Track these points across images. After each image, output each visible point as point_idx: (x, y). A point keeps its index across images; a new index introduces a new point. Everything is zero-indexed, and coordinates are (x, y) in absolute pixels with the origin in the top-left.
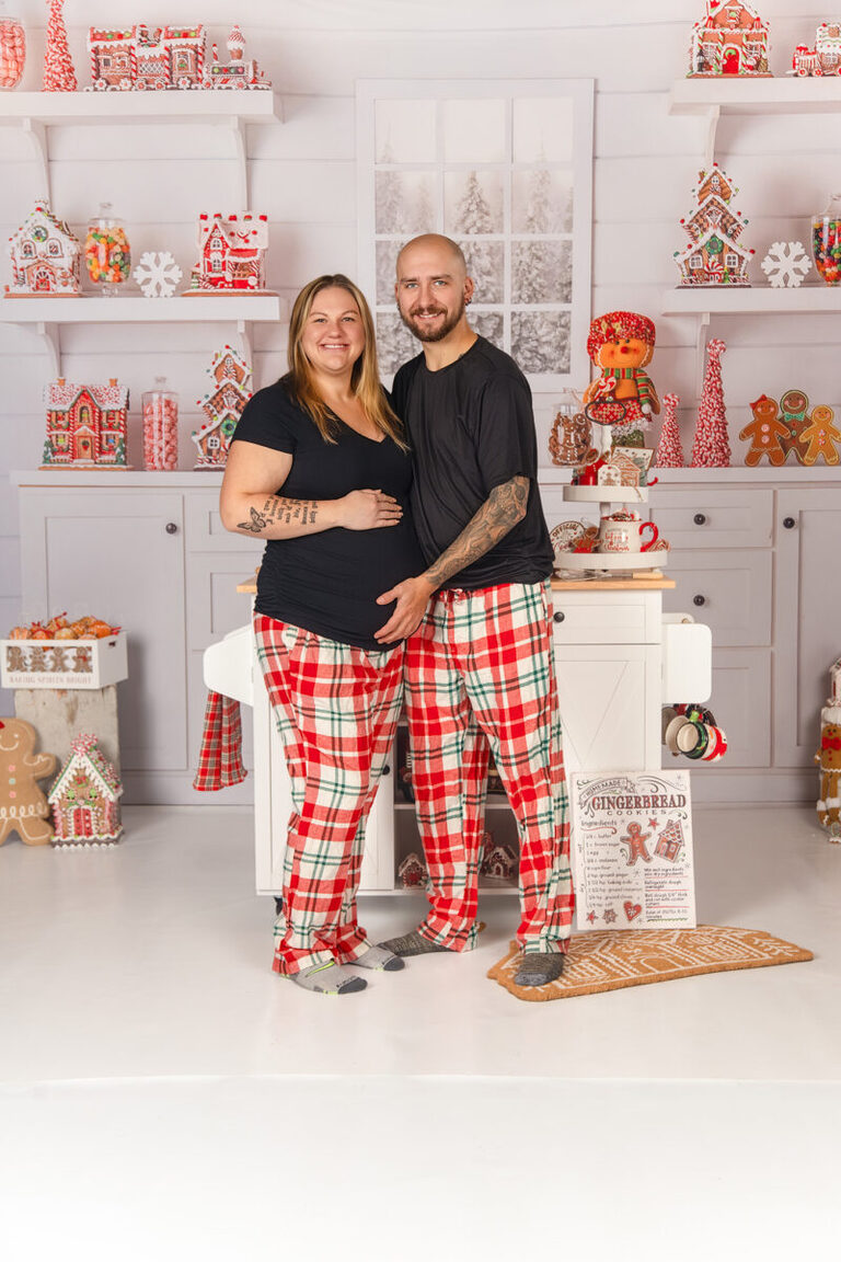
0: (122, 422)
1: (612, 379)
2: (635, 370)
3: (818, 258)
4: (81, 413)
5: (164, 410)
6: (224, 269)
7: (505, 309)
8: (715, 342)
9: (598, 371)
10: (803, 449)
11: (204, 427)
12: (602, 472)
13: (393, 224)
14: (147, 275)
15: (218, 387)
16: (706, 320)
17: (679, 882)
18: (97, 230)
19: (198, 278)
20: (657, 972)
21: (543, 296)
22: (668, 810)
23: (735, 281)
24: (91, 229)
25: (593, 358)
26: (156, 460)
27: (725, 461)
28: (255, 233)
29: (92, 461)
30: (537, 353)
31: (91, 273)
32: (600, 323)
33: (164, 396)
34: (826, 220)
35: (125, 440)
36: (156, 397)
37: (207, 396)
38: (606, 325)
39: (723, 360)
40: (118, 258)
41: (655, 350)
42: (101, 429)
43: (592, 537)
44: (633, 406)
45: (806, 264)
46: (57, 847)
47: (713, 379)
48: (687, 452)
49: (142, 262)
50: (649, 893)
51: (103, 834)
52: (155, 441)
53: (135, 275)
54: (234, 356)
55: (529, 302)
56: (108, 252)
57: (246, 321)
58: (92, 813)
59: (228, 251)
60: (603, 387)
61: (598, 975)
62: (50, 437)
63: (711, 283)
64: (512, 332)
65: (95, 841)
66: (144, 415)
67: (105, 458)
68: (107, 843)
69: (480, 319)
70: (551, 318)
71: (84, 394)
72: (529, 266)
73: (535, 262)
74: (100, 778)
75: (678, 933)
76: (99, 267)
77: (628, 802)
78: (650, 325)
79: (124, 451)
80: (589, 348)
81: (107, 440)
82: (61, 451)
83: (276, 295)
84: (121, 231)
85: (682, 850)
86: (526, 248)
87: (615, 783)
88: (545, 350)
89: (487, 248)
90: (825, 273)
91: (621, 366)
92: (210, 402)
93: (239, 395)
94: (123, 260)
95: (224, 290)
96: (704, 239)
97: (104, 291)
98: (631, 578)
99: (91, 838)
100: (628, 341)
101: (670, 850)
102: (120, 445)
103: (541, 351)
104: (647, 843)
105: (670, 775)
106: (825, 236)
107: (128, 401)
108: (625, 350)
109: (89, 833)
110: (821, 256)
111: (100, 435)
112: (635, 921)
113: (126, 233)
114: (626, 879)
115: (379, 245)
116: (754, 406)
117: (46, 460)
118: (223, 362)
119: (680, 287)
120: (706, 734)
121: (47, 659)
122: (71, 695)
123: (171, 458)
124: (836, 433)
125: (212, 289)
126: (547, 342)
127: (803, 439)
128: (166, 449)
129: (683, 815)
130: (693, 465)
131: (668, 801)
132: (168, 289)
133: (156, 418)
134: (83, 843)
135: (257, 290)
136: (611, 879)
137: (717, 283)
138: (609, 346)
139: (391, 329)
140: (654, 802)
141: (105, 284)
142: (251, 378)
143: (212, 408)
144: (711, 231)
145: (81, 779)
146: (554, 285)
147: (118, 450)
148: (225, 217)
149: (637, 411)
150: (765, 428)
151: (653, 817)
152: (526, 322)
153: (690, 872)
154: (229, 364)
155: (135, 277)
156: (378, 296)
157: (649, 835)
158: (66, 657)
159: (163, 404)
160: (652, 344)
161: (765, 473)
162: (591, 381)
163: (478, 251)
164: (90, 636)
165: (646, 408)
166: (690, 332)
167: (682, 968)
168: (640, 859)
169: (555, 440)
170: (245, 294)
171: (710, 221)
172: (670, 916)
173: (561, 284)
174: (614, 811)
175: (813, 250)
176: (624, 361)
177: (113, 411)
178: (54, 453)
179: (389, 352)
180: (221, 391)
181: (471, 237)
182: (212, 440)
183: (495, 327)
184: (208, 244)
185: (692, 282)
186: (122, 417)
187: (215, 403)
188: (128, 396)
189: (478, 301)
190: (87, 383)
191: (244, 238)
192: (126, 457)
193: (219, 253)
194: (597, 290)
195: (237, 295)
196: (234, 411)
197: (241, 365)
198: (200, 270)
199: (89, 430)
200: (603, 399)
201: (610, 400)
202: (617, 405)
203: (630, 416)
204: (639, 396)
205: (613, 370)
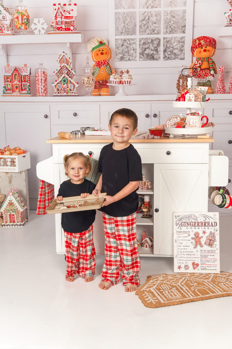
0: (29, 79)
1: (200, 62)
2: (208, 58)
4: (15, 76)
5: (42, 75)
6: (62, 24)
7: (161, 36)
9: (195, 59)
11: (56, 81)
12: (187, 96)
13: (121, 5)
14: (36, 26)
15: (60, 67)
17: (214, 255)
18: (18, 10)
19: (53, 27)
20: (202, 296)
21: (175, 31)
22: (210, 227)
24: (16, 10)
25: (193, 54)
26: (40, 92)
28: (72, 10)
29: (19, 93)
30: (173, 52)
31: (17, 26)
32: (196, 41)
33: (43, 70)
35: (30, 86)
36: (40, 70)
37: (57, 70)
38: (198, 41)
40: (26, 21)
41: (216, 50)
42: (22, 82)
43: (183, 122)
44: (208, 71)
46: (4, 227)
48: (227, 89)
49: (34, 22)
50: (202, 259)
51: (19, 222)
52: (40, 86)
53: (32, 27)
54: (66, 55)
55: (170, 34)
56: (22, 18)
57: (70, 43)
58: (15, 215)
59: (63, 17)
60: (196, 65)
61: (178, 296)
62: (5, 85)
64: (164, 45)
65: (16, 225)
66: (36, 77)
67: (23, 92)
68: (20, 226)
69: (152, 40)
70: (178, 39)
71: (16, 70)
72: (170, 20)
73: (172, 18)
74: (17, 203)
75: (213, 275)
76: (19, 24)
77: (195, 224)
78: (215, 41)
79: (30, 90)
80: (191, 50)
81: (24, 86)
82: (9, 90)
83: (80, 33)
84: (26, 10)
85: (215, 243)
86: (169, 13)
87: (189, 217)
88: (176, 51)
89: (155, 13)
91: (203, 57)
92: (58, 72)
93: (68, 69)
94: (27, 21)
95: (62, 32)
97: (21, 32)
98: (197, 138)
99: (15, 224)
100: (206, 47)
101: (210, 243)
102: (28, 87)
103: (174, 52)
104: (202, 240)
105: (211, 214)
107: (30, 72)
108: (205, 51)
109: (14, 222)
111: (21, 84)
112: (196, 269)
113: (28, 11)
114: (193, 253)
115: (116, 13)
117: (4, 93)
118: (62, 58)
119: (226, 26)
120: (226, 198)
121: (1, 162)
122: (10, 174)
123: (45, 92)
125: (58, 31)
126: (176, 48)
128: (43, 89)
129: (216, 229)
130: (229, 93)
131: (210, 224)
132: (43, 32)
133: (40, 78)
134: (12, 225)
135: (73, 31)
136: (187, 253)
138: (199, 49)
139: (120, 45)
140: (205, 224)
141: (21, 30)
142: (72, 63)
143: (59, 74)
145: (11, 204)
146: (179, 27)
147: (28, 89)
148: (62, 5)
149: (209, 73)
151: (204, 230)
152: (169, 41)
153: (218, 252)
154: (64, 58)
155: (31, 27)
156: (116, 33)
157: (202, 237)
158: (7, 161)
159: (42, 73)
160: (215, 48)
162: (192, 62)
163: (152, 14)
164: (15, 154)
165: (212, 72)
166: (229, 43)
167: (212, 294)
168: (199, 246)
169: (179, 84)
170: (69, 33)
172: (210, 268)
173: (181, 26)
174: (189, 227)
176: (204, 55)
177: (25, 75)
178: (6, 90)
179: (120, 53)
180: (62, 68)
181: (149, 10)
182: (59, 86)
183: (157, 43)
184: (56, 15)
185: (231, 24)
186: (29, 77)
187: (60, 72)
188: (30, 70)
189: (151, 34)
190: (17, 66)
191: (68, 12)
192: (30, 92)
193: (60, 18)
194: (195, 28)
195: (67, 33)
196: (66, 75)
197: (68, 58)
198: (54, 24)
199: (18, 82)
200: (196, 69)
201: (199, 69)
202: (201, 71)
203: (206, 75)
204: (210, 68)
205: (200, 58)
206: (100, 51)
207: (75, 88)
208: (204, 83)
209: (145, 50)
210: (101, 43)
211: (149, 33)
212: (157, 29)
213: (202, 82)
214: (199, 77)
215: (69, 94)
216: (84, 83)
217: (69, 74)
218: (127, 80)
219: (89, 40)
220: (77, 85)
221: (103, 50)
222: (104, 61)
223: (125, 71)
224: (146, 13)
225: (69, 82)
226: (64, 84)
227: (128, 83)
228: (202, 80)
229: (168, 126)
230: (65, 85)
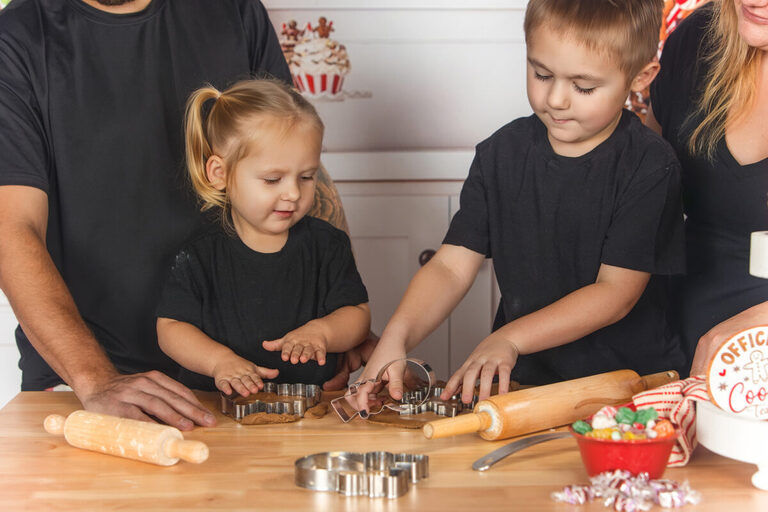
218: (323, 68)
223: (309, 27)
227: (324, 88)
229: (721, 397)
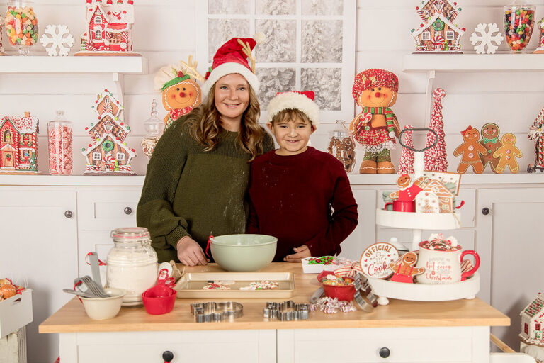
0: (34, 142)
1: (369, 115)
2: (385, 108)
3: (507, 35)
4: (5, 136)
5: (62, 133)
6: (104, 37)
7: (297, 66)
8: (438, 90)
9: (359, 109)
10: (495, 162)
11: (90, 146)
13: (220, 7)
14: (50, 40)
15: (100, 118)
16: (432, 75)
18: (14, 8)
19: (86, 43)
21: (323, 58)
23: (452, 49)
24: (9, 8)
25: (356, 100)
26: (58, 167)
27: (444, 169)
28: (125, 12)
29: (14, 168)
30: (319, 96)
31: (11, 39)
32: (361, 77)
33: (63, 124)
34: (514, 9)
35: (36, 154)
36: (57, 124)
37: (92, 124)
38: (365, 78)
39: (443, 102)
40: (29, 29)
42: (19, 146)
44: (383, 133)
45: (500, 39)
47: (437, 115)
49: (46, 32)
52: (57, 155)
53: (42, 41)
54: (110, 97)
55: (313, 62)
56: (22, 24)
57: (119, 73)
59: (106, 24)
60: (363, 120)
63: (436, 50)
64: (302, 82)
66: (49, 137)
67: (22, 166)
69: (280, 73)
70: (328, 73)
71: (7, 123)
72: (313, 37)
73: (317, 34)
76: (16, 34)
78: (395, 78)
79: (36, 162)
80: (353, 93)
81: (24, 154)
83: (139, 55)
84: (31, 9)
86: (311, 26)
88: (324, 94)
89: (285, 25)
90: (512, 44)
91: (375, 106)
92: (94, 128)
93: (114, 123)
94: (32, 31)
95: (104, 52)
96: (432, 20)
97: (19, 51)
100: (380, 89)
102: (33, 157)
103: (321, 96)
106: (513, 19)
107: (38, 127)
108: (378, 95)
110: (510, 33)
111: (19, 150)
113: (34, 11)
115: (210, 21)
116: (464, 133)
118: (103, 101)
119: (414, 53)
124: (518, 152)
125: (96, 51)
126: (325, 89)
127: (495, 155)
128: (64, 160)
132: (64, 51)
133: (57, 139)
135: (126, 52)
137: (439, 50)
138: (367, 92)
141: (21, 47)
142: (122, 112)
143: (95, 132)
144: (436, 15)
146: (330, 51)
147: (32, 161)
148: (104, 1)
149: (386, 136)
150: (471, 148)
152: (311, 75)
154: (107, 102)
156: (210, 57)
159: (62, 129)
160: (397, 91)
161: (470, 177)
163: (279, 26)
166: (422, 84)
170: (118, 55)
171: (436, 8)
173: (335, 50)
175: (504, 29)
176: (377, 102)
177: (27, 134)
180: (102, 121)
181: (275, 17)
182: (96, 155)
183: (290, 78)
184: (92, 21)
185: (423, 49)
186: (34, 138)
187: (98, 129)
188: (38, 124)
189: (278, 61)
190: (10, 115)
191: (117, 16)
192: (37, 166)
193: (100, 26)
194: (359, 54)
195: (113, 55)
196: (111, 135)
197: (116, 103)
198: (87, 38)
199: (11, 147)
200: (363, 128)
201: (367, 128)
202: (372, 132)
203: (380, 139)
204: (387, 127)
205: (369, 108)
206: (178, 89)
207: (129, 160)
208: (377, 153)
209: (266, 91)
210: (181, 75)
211: (275, 60)
212: (289, 53)
213: (373, 151)
214: (369, 143)
215: (116, 171)
216: (146, 150)
217: (118, 132)
219: (157, 70)
220: (132, 155)
221: (184, 89)
222: (186, 108)
224: (269, 23)
225: (116, 147)
226: (106, 152)
228: (374, 148)
229: (365, 269)
230: (109, 154)
